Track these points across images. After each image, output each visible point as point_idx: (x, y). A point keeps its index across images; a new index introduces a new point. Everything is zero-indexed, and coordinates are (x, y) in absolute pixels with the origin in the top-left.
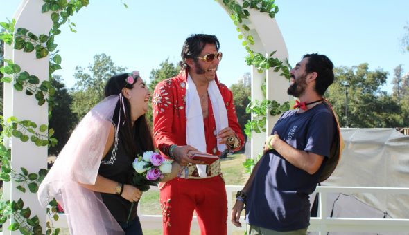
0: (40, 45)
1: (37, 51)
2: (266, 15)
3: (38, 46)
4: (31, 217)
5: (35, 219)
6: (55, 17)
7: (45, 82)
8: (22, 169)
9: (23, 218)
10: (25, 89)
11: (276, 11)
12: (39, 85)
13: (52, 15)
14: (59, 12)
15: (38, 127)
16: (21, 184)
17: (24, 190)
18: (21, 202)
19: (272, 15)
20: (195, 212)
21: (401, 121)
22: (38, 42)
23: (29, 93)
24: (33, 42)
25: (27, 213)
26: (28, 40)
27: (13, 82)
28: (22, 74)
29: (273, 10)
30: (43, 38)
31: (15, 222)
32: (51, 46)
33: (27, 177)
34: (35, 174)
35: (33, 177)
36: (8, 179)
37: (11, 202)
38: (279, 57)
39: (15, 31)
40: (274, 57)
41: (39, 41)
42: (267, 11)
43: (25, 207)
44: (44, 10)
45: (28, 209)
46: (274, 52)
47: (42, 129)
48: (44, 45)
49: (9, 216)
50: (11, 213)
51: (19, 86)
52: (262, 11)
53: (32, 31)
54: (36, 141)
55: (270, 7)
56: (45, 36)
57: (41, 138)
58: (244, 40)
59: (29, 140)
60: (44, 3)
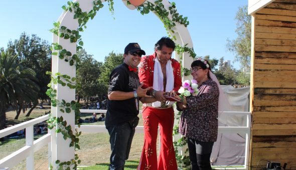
0: (73, 36)
1: (71, 38)
2: (183, 26)
3: (71, 36)
4: (67, 126)
5: (69, 127)
6: (80, 21)
7: (74, 55)
8: (63, 100)
9: (63, 126)
10: (65, 58)
11: (188, 24)
12: (71, 57)
14: (82, 19)
15: (71, 78)
16: (62, 108)
17: (63, 112)
18: (62, 117)
19: (186, 26)
20: (159, 124)
21: (224, 83)
22: (71, 34)
23: (66, 60)
24: (69, 34)
25: (65, 124)
26: (66, 33)
27: (58, 55)
28: (63, 50)
29: (186, 23)
31: (59, 128)
32: (78, 36)
33: (65, 104)
34: (69, 103)
35: (68, 105)
36: (55, 105)
37: (57, 118)
38: (189, 46)
39: (60, 28)
40: (187, 46)
42: (184, 24)
43: (64, 121)
44: (75, 18)
45: (65, 122)
46: (187, 44)
47: (73, 79)
48: (75, 36)
49: (55, 126)
50: (56, 124)
51: (61, 56)
52: (181, 23)
53: (68, 28)
54: (70, 86)
55: (185, 22)
56: (75, 31)
57: (72, 85)
58: (172, 37)
59: (66, 85)
60: (75, 14)
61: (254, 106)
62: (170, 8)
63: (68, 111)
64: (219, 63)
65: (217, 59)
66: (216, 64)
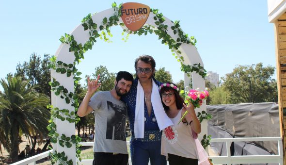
1: (68, 72)
2: (190, 45)
3: (68, 70)
4: (68, 160)
5: (71, 161)
6: (76, 54)
8: (63, 135)
9: (64, 161)
10: (60, 95)
11: (196, 42)
13: (75, 53)
14: (78, 51)
15: (70, 112)
17: (63, 146)
18: (63, 153)
19: (193, 45)
22: (68, 68)
23: (62, 97)
24: (65, 68)
25: (65, 159)
26: (62, 67)
28: (60, 87)
30: (71, 66)
32: (75, 70)
33: (65, 139)
35: (68, 139)
37: (57, 154)
39: (57, 63)
43: (65, 156)
44: (70, 51)
45: (67, 157)
47: (72, 113)
48: (72, 69)
53: (64, 62)
54: (69, 120)
57: (71, 118)
58: (178, 58)
59: (66, 120)
60: (70, 47)
61: (284, 130)
62: (173, 28)
63: (69, 145)
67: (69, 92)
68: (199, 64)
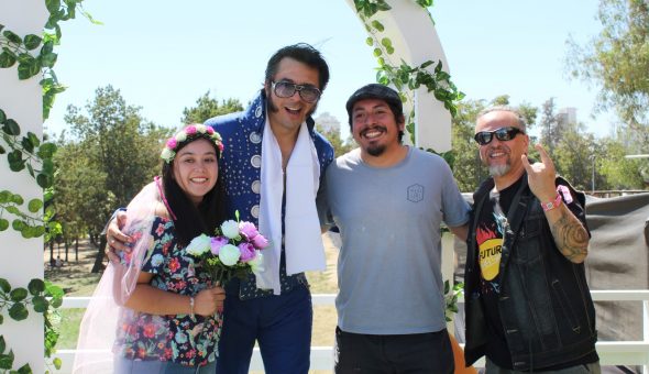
0: (25, 54)
1: (22, 64)
3: (22, 55)
5: (25, 370)
6: (51, 4)
15: (27, 202)
17: (1, 319)
18: (1, 342)
22: (22, 49)
24: (12, 48)
25: (8, 360)
26: (3, 43)
30: (32, 41)
32: (47, 57)
33: (8, 295)
34: (22, 290)
35: (18, 294)
41: (23, 46)
43: (6, 351)
45: (11, 355)
47: (33, 206)
48: (35, 53)
53: (10, 27)
54: (24, 229)
56: (34, 37)
57: (31, 224)
58: (374, 46)
59: (10, 227)
63: (19, 314)
64: (540, 117)
65: (533, 106)
66: (530, 122)
67: (24, 134)
68: (440, 65)
